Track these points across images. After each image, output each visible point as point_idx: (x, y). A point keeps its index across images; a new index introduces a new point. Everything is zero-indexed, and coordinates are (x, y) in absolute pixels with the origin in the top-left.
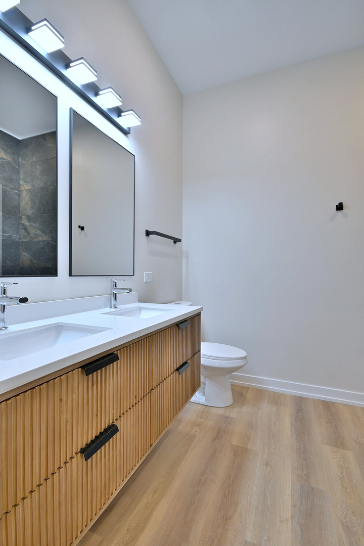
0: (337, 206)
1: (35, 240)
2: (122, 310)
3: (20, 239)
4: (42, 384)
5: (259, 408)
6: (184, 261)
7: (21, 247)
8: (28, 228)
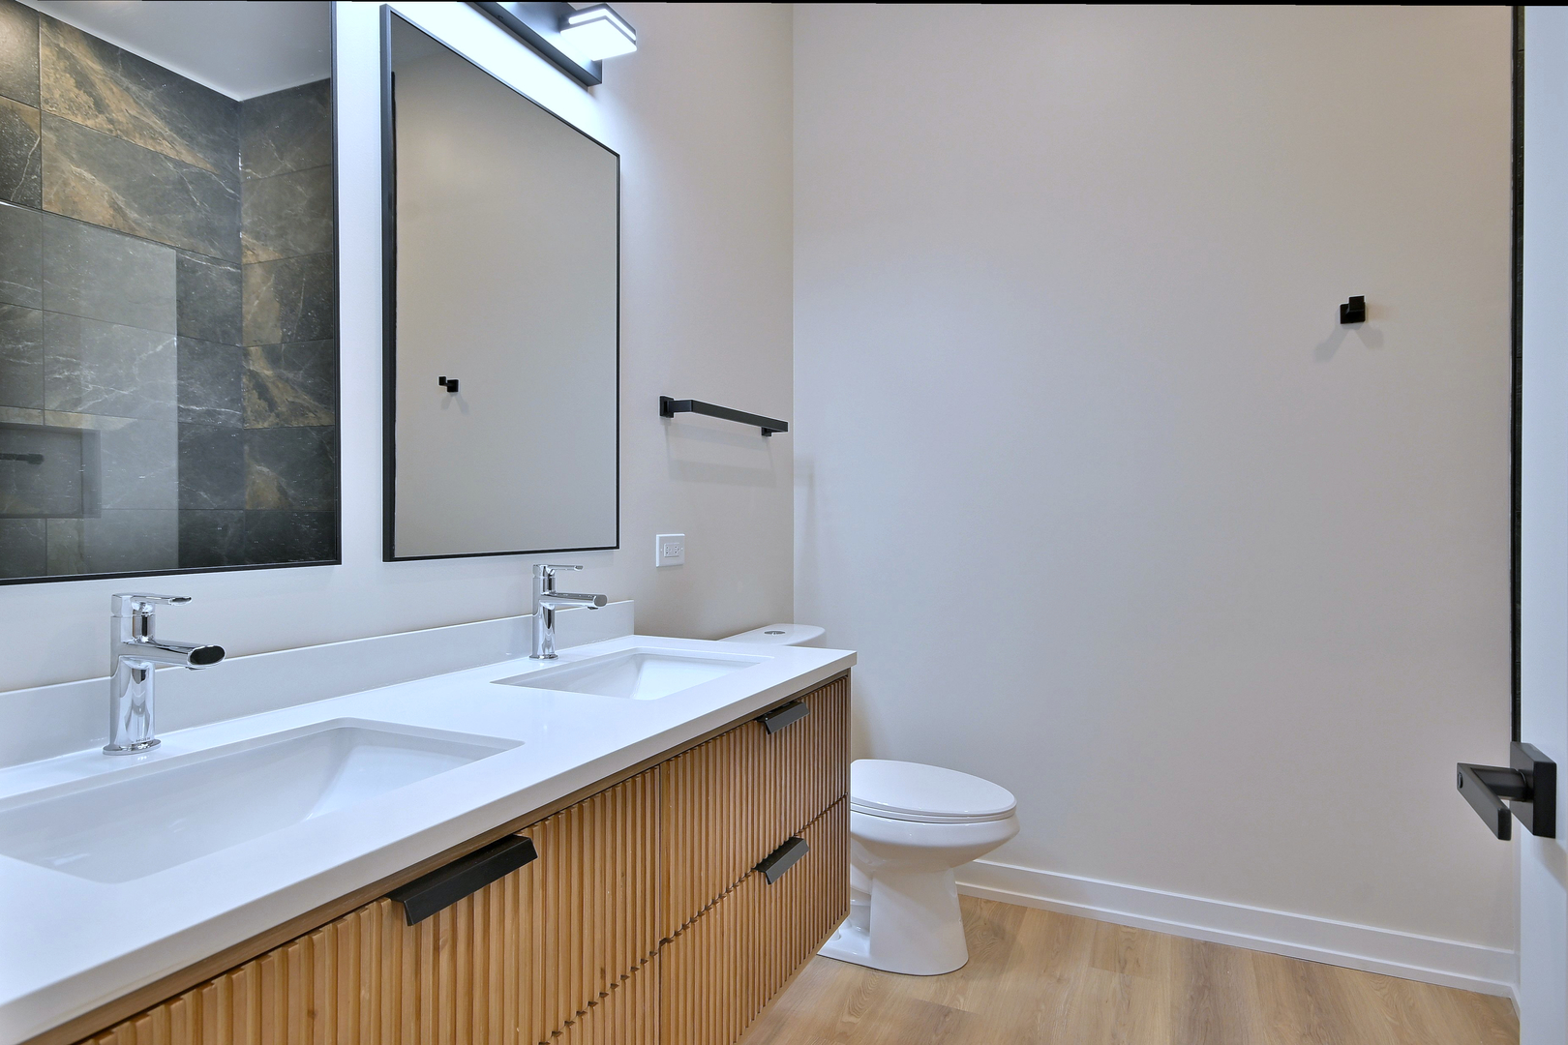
0: (1343, 307)
1: (295, 424)
2: (571, 664)
3: (243, 420)
4: (238, 967)
5: (1059, 980)
6: (799, 494)
7: (246, 448)
8: (270, 385)
